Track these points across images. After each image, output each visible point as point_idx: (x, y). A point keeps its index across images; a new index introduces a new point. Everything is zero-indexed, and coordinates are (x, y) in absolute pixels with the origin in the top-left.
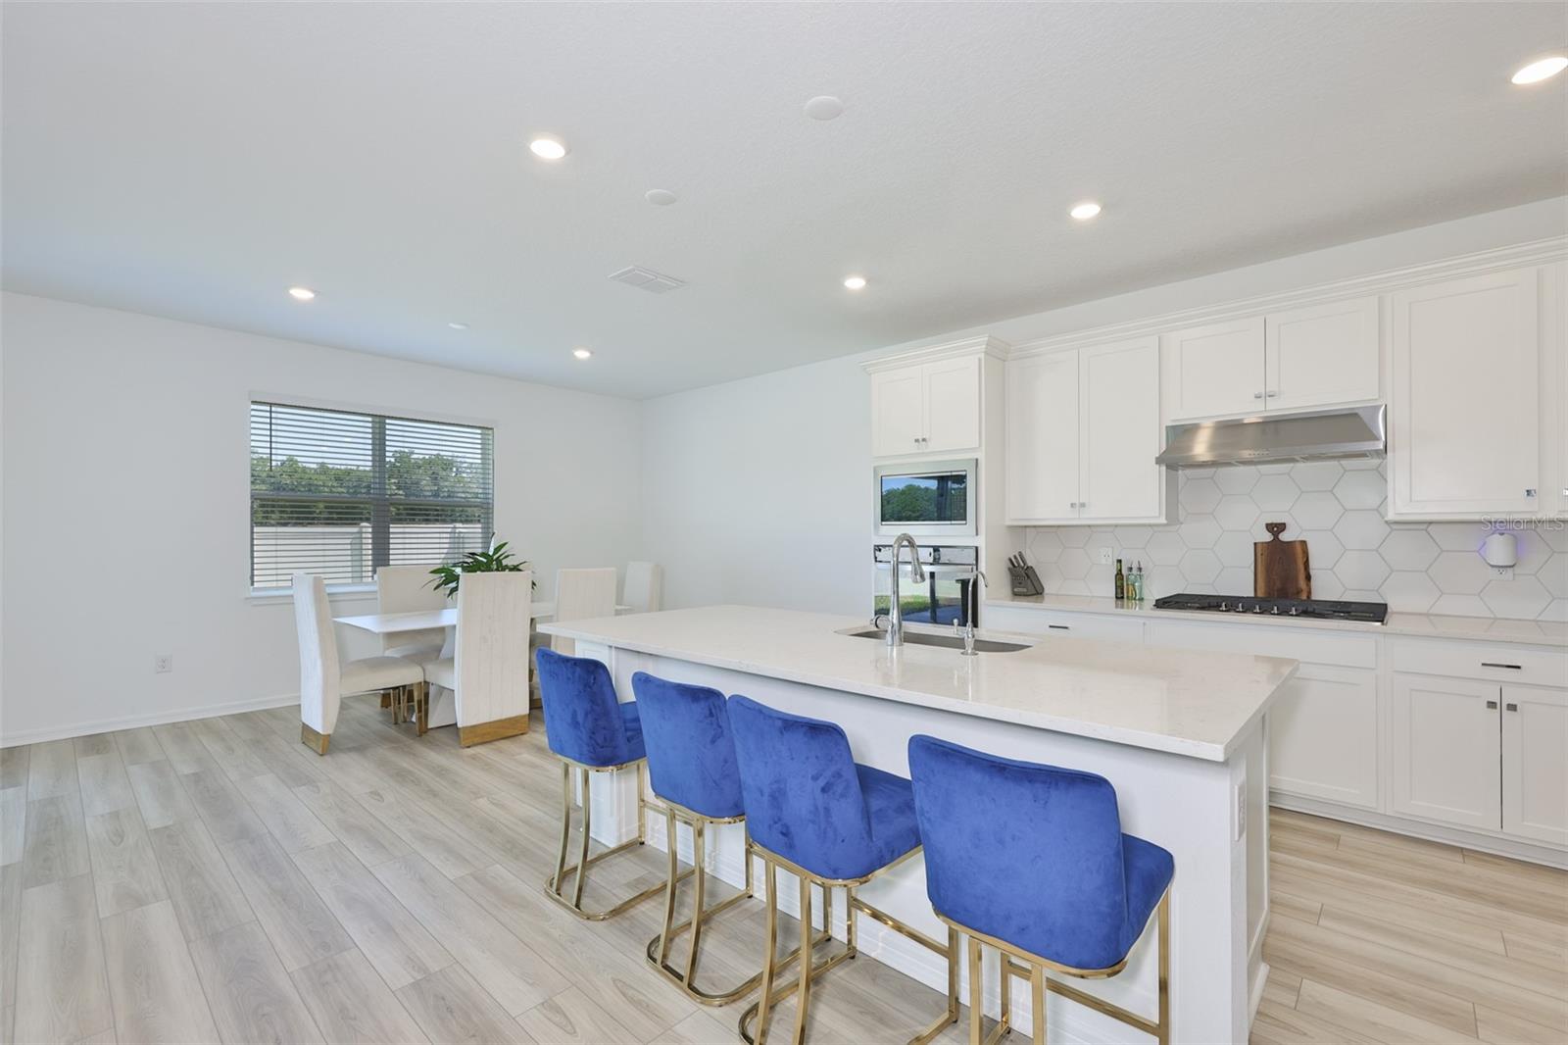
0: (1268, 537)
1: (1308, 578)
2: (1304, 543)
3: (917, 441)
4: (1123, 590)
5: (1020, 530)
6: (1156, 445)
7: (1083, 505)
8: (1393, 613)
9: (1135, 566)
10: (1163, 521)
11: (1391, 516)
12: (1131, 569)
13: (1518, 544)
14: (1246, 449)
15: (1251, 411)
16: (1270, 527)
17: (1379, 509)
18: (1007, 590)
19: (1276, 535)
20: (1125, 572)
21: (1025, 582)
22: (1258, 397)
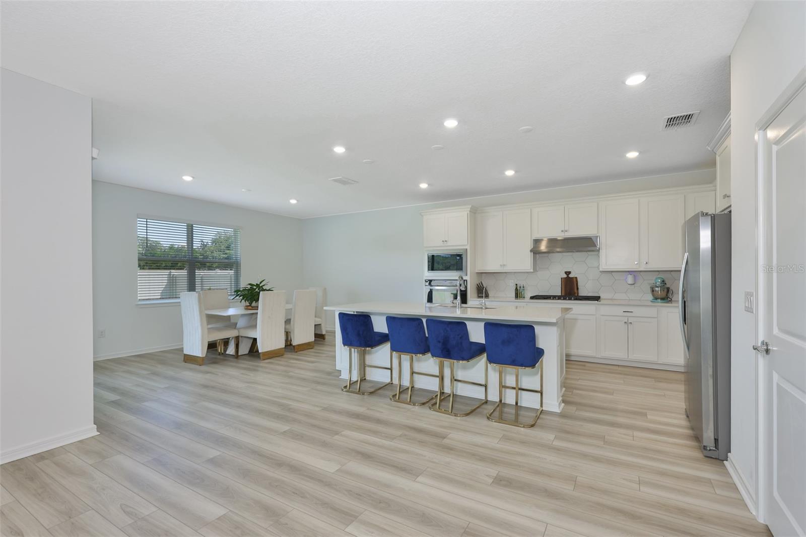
0: (565, 276)
1: (578, 289)
2: (576, 278)
3: (443, 241)
4: (518, 294)
5: (480, 274)
6: (529, 245)
7: (504, 265)
8: (602, 299)
9: (522, 286)
10: (532, 271)
11: (601, 270)
12: (520, 287)
13: (635, 278)
14: (558, 248)
15: (560, 236)
16: (566, 273)
17: (598, 267)
18: (476, 295)
19: (568, 275)
20: (518, 288)
21: (482, 292)
22: (562, 231)
